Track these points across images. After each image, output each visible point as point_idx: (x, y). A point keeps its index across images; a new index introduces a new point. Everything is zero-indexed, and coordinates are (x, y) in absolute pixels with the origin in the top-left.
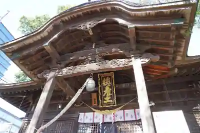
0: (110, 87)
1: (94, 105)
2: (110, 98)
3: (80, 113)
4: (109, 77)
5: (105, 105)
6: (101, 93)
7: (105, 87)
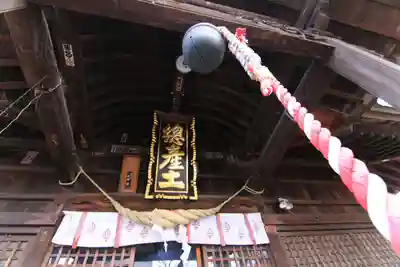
0: (182, 149)
1: (123, 191)
2: (178, 175)
3: (65, 212)
4: (181, 125)
5: (161, 193)
6: (156, 160)
7: (169, 145)
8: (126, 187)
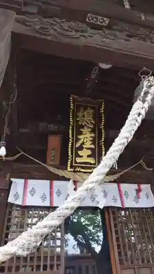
0: (93, 131)
2: (89, 152)
3: (12, 179)
4: (92, 108)
5: (79, 167)
6: (73, 140)
7: (83, 127)
8: (52, 160)
